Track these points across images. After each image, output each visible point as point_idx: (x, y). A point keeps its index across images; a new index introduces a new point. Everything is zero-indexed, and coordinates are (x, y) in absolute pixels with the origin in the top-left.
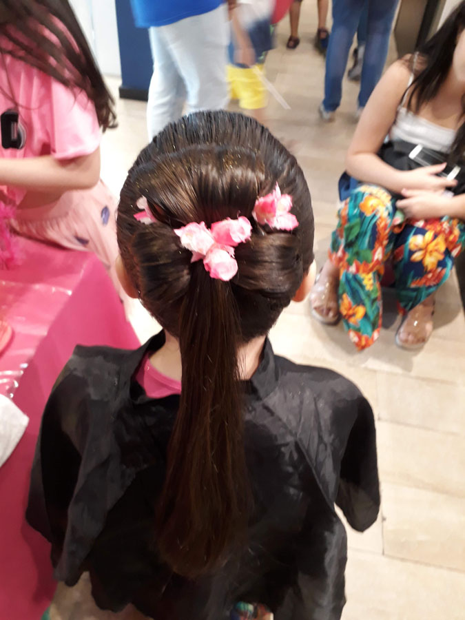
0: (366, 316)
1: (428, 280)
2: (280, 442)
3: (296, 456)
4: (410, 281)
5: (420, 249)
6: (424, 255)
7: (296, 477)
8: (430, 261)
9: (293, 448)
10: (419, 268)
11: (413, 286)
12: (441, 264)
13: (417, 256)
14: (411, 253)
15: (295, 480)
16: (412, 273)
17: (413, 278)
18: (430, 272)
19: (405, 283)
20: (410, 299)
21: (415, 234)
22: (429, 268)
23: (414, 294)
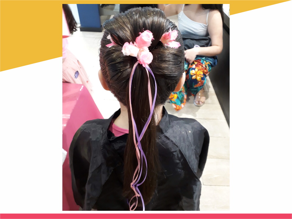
0: (178, 98)
1: (200, 84)
2: (173, 150)
3: (180, 155)
4: (193, 85)
5: (195, 75)
6: (196, 77)
7: (181, 164)
8: (199, 78)
9: (179, 153)
10: (196, 81)
11: (195, 87)
12: (203, 79)
13: (194, 77)
14: (192, 76)
15: (180, 166)
16: (194, 83)
17: (194, 85)
18: (200, 81)
19: (192, 86)
20: (195, 91)
21: (192, 70)
22: (199, 80)
23: (196, 90)
